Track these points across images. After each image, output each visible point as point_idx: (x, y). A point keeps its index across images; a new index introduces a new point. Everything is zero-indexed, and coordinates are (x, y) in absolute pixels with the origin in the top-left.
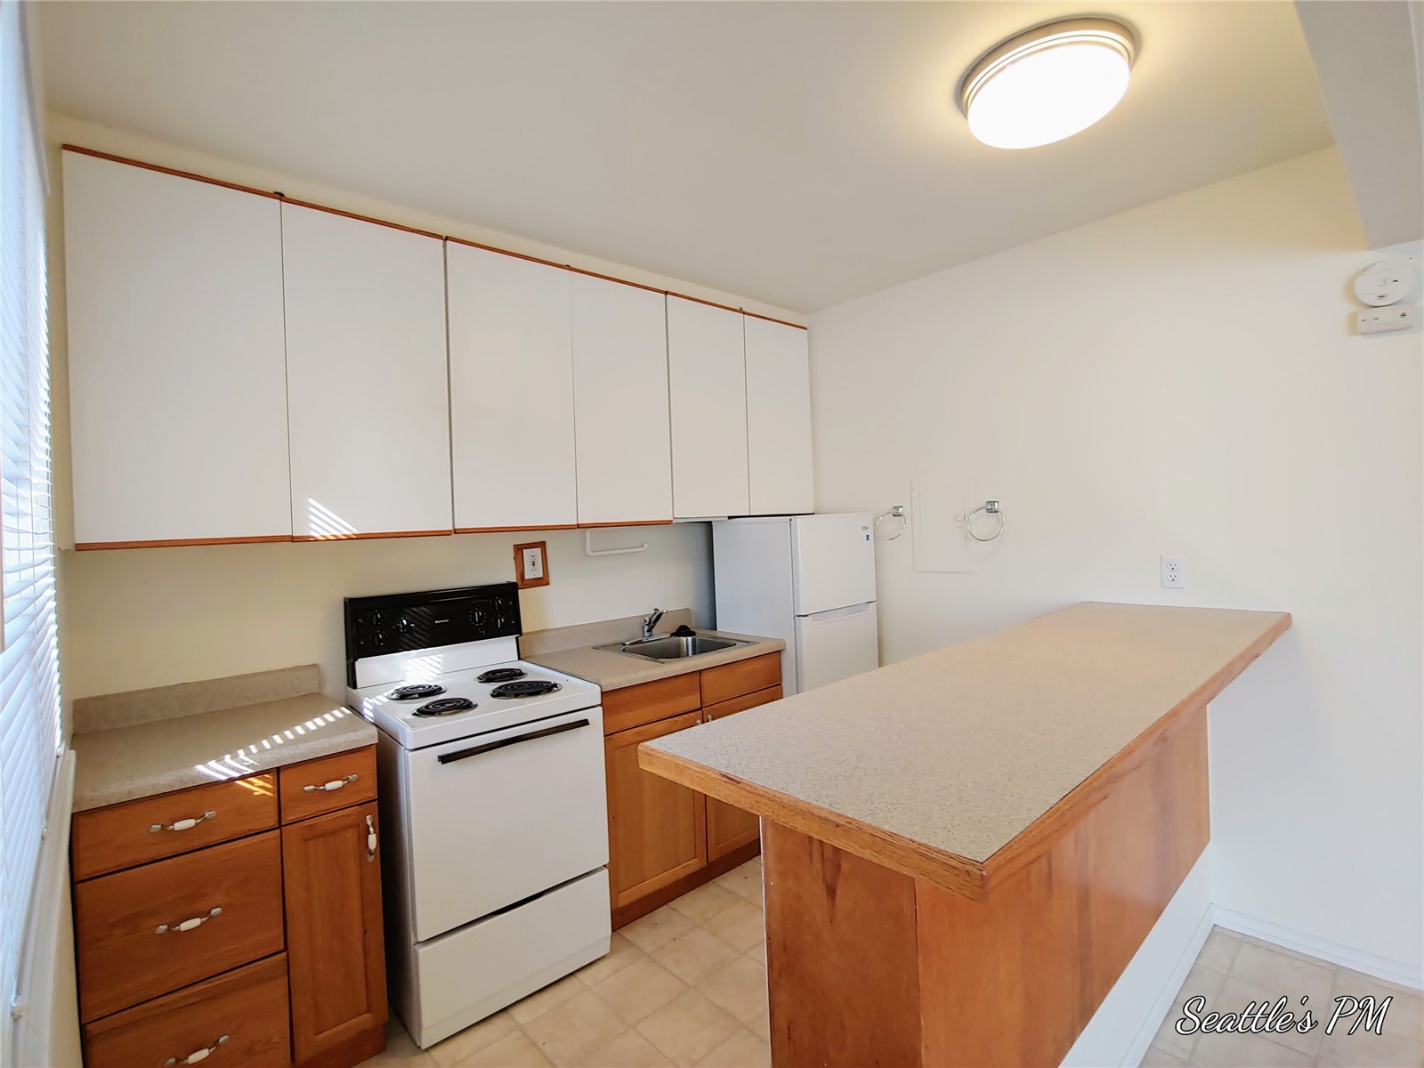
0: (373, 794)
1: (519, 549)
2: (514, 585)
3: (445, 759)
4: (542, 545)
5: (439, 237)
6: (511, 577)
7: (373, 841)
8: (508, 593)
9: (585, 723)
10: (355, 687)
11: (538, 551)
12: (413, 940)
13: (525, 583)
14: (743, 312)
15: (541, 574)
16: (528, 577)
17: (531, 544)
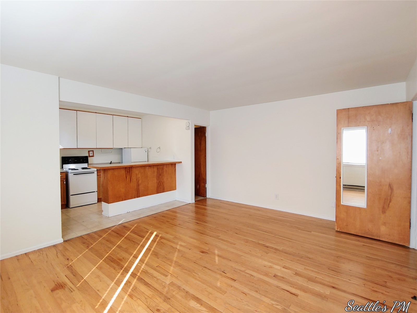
0: (65, 178)
1: (89, 151)
2: (87, 157)
3: (74, 174)
4: (93, 151)
5: (76, 110)
6: (87, 155)
7: (65, 183)
8: (87, 158)
9: (94, 173)
10: (63, 168)
11: (92, 152)
12: (70, 195)
13: (90, 156)
14: (128, 117)
15: (92, 155)
16: (90, 155)
17: (91, 151)
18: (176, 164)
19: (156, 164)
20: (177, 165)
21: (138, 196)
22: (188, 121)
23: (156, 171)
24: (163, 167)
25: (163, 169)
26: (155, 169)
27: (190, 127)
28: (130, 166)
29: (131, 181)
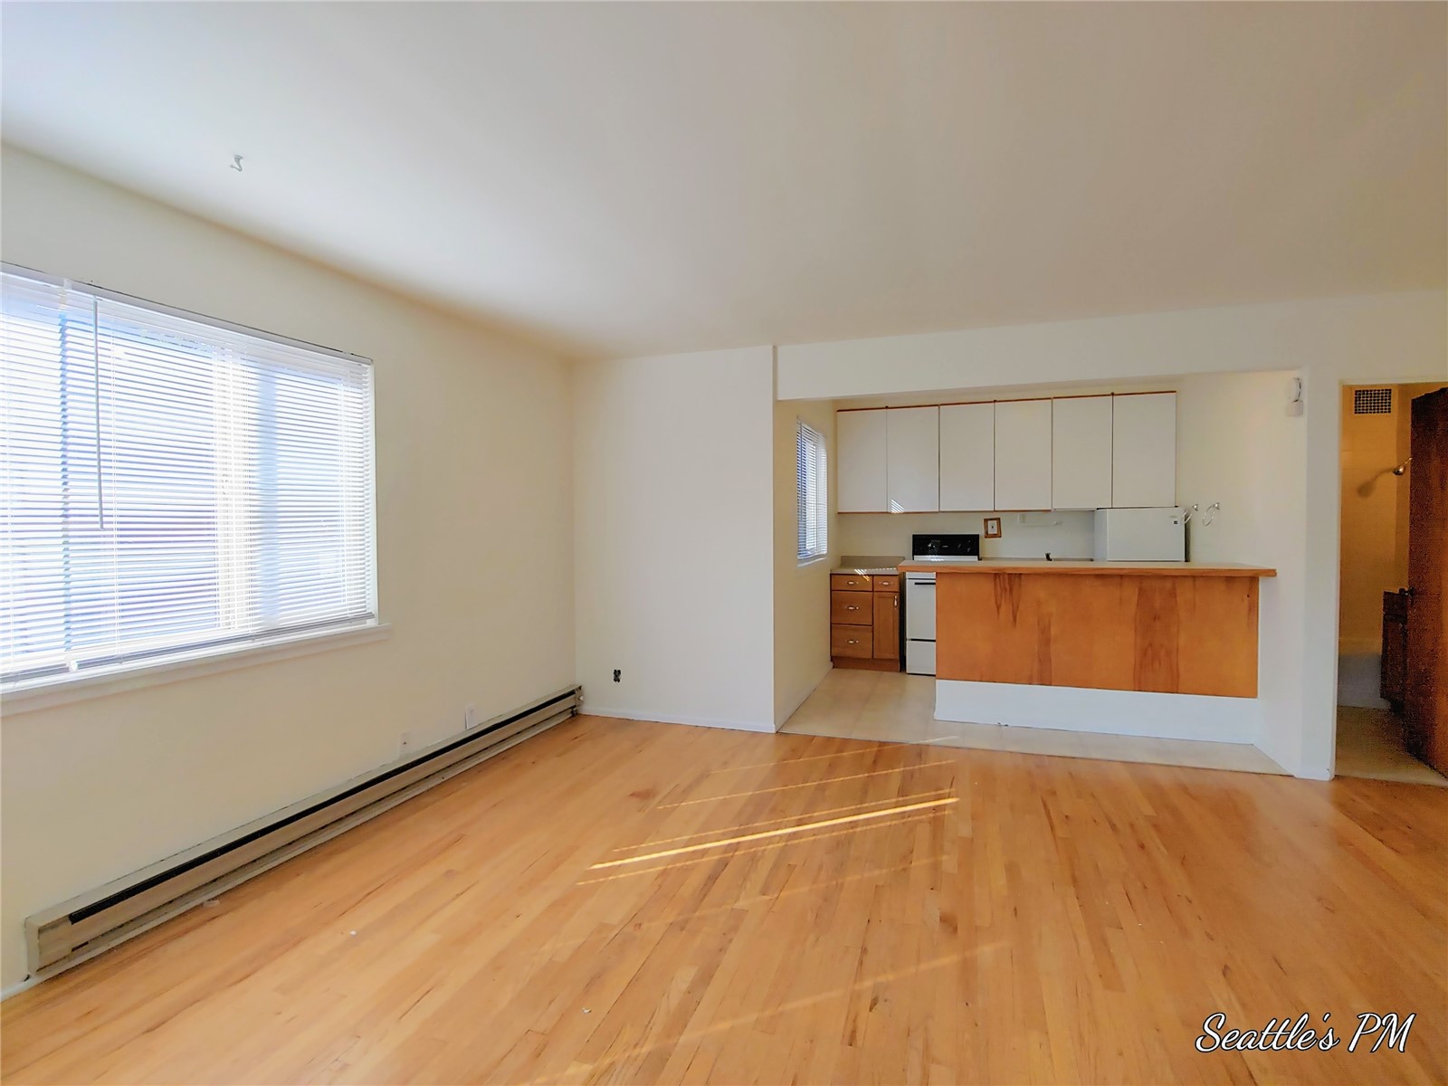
0: (897, 590)
1: (986, 520)
2: (978, 536)
3: (916, 584)
4: (999, 519)
6: (979, 531)
7: (896, 603)
8: (975, 539)
11: (995, 522)
13: (987, 536)
14: (1113, 394)
15: (996, 532)
16: (989, 533)
17: (994, 519)
18: (1260, 578)
19: (1112, 572)
20: (1262, 584)
21: (1045, 680)
22: (1296, 374)
23: (1135, 598)
24: (1174, 588)
25: (1173, 594)
26: (1131, 592)
27: (1305, 401)
28: (1000, 570)
29: (1015, 620)
